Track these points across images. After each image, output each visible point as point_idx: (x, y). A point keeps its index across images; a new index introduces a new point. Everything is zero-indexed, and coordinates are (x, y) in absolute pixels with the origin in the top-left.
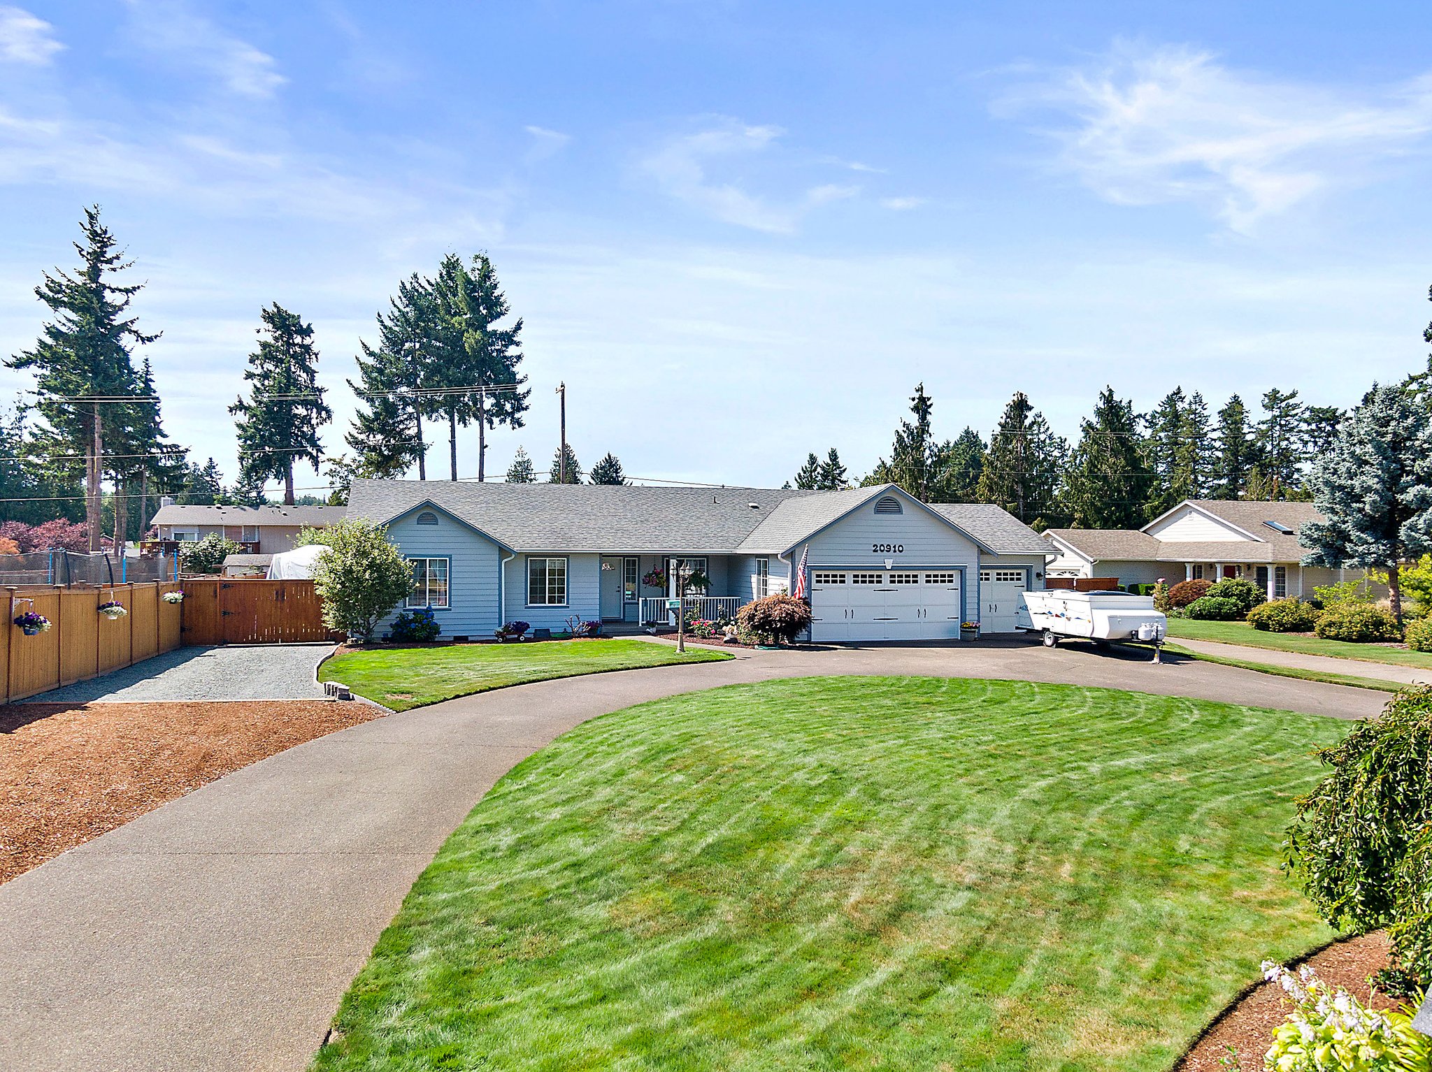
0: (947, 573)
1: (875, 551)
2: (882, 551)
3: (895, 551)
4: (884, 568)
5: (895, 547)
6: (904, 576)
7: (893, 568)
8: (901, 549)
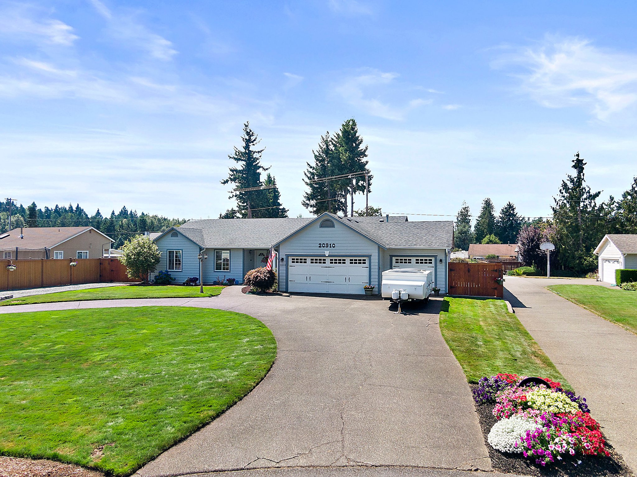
0: (362, 258)
1: (319, 247)
2: (323, 247)
3: (330, 247)
4: (325, 256)
5: (330, 245)
6: (338, 260)
7: (329, 256)
8: (334, 246)
